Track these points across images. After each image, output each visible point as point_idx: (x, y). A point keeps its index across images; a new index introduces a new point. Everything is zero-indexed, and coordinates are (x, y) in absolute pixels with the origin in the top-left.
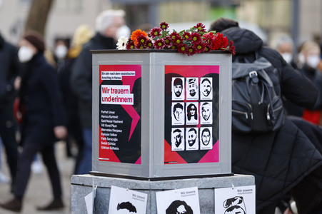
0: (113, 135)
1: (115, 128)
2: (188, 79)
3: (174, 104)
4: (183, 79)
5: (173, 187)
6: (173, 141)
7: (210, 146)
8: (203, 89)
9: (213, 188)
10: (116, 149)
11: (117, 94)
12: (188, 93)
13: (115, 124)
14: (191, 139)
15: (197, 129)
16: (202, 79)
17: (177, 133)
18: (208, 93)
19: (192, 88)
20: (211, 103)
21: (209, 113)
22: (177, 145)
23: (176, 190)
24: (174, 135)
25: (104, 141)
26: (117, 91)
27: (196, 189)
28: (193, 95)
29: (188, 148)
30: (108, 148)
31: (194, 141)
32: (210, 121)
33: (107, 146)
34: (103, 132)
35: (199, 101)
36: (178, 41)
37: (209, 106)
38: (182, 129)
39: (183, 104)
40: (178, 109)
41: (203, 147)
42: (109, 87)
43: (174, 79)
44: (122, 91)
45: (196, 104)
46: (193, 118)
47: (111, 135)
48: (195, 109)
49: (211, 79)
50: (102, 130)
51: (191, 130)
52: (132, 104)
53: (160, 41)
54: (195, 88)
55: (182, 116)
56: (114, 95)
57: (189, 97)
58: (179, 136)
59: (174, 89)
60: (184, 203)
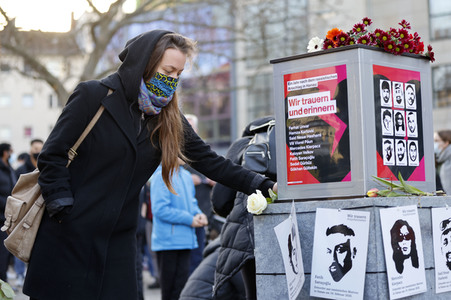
0: (308, 152)
1: (310, 144)
2: (394, 83)
3: (383, 110)
4: (389, 82)
5: (395, 204)
6: (385, 154)
7: (417, 163)
8: (408, 97)
9: (431, 208)
10: (312, 168)
11: (312, 104)
12: (395, 99)
13: (310, 139)
14: (400, 152)
15: (404, 141)
16: (406, 85)
17: (387, 145)
18: (413, 101)
19: (398, 94)
20: (415, 113)
21: (414, 125)
22: (389, 159)
23: (398, 208)
24: (385, 146)
25: (294, 162)
26: (310, 101)
27: (415, 207)
28: (399, 102)
29: (399, 163)
30: (300, 169)
31: (403, 155)
32: (416, 134)
33: (299, 166)
34: (293, 151)
35: (405, 110)
36: (385, 38)
37: (414, 117)
38: (392, 140)
39: (391, 111)
40: (387, 117)
41: (411, 163)
42: (299, 98)
43: (381, 81)
44: (319, 100)
45: (403, 112)
46: (400, 128)
47: (305, 153)
48: (402, 119)
49: (413, 86)
50: (291, 149)
51: (400, 142)
52: (335, 111)
53: (365, 38)
54: (400, 94)
55: (391, 124)
56: (308, 106)
57: (396, 103)
58: (389, 148)
59: (383, 93)
60: (405, 223)
